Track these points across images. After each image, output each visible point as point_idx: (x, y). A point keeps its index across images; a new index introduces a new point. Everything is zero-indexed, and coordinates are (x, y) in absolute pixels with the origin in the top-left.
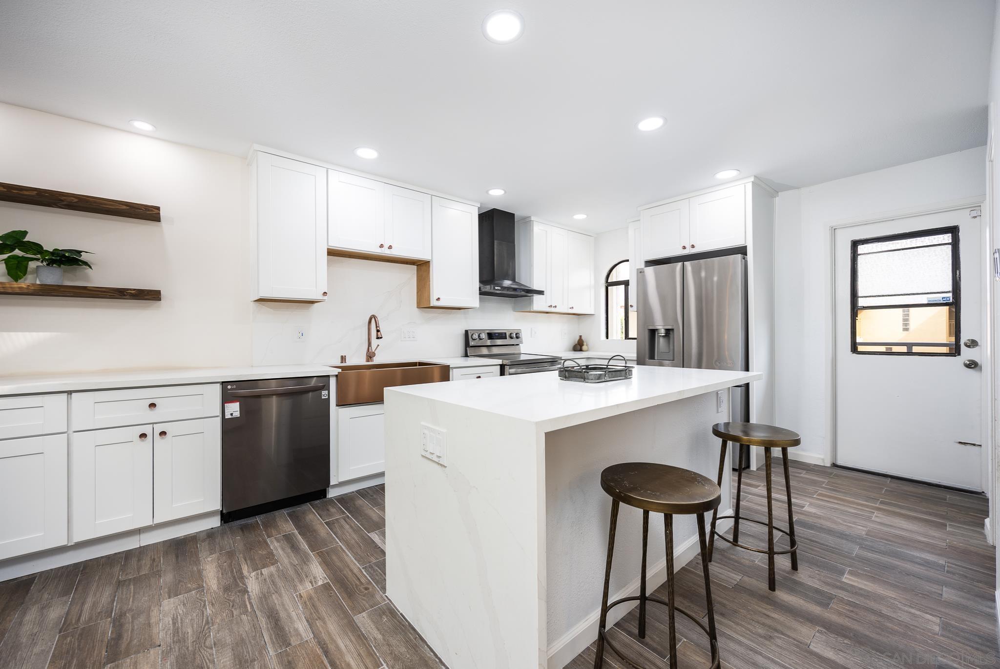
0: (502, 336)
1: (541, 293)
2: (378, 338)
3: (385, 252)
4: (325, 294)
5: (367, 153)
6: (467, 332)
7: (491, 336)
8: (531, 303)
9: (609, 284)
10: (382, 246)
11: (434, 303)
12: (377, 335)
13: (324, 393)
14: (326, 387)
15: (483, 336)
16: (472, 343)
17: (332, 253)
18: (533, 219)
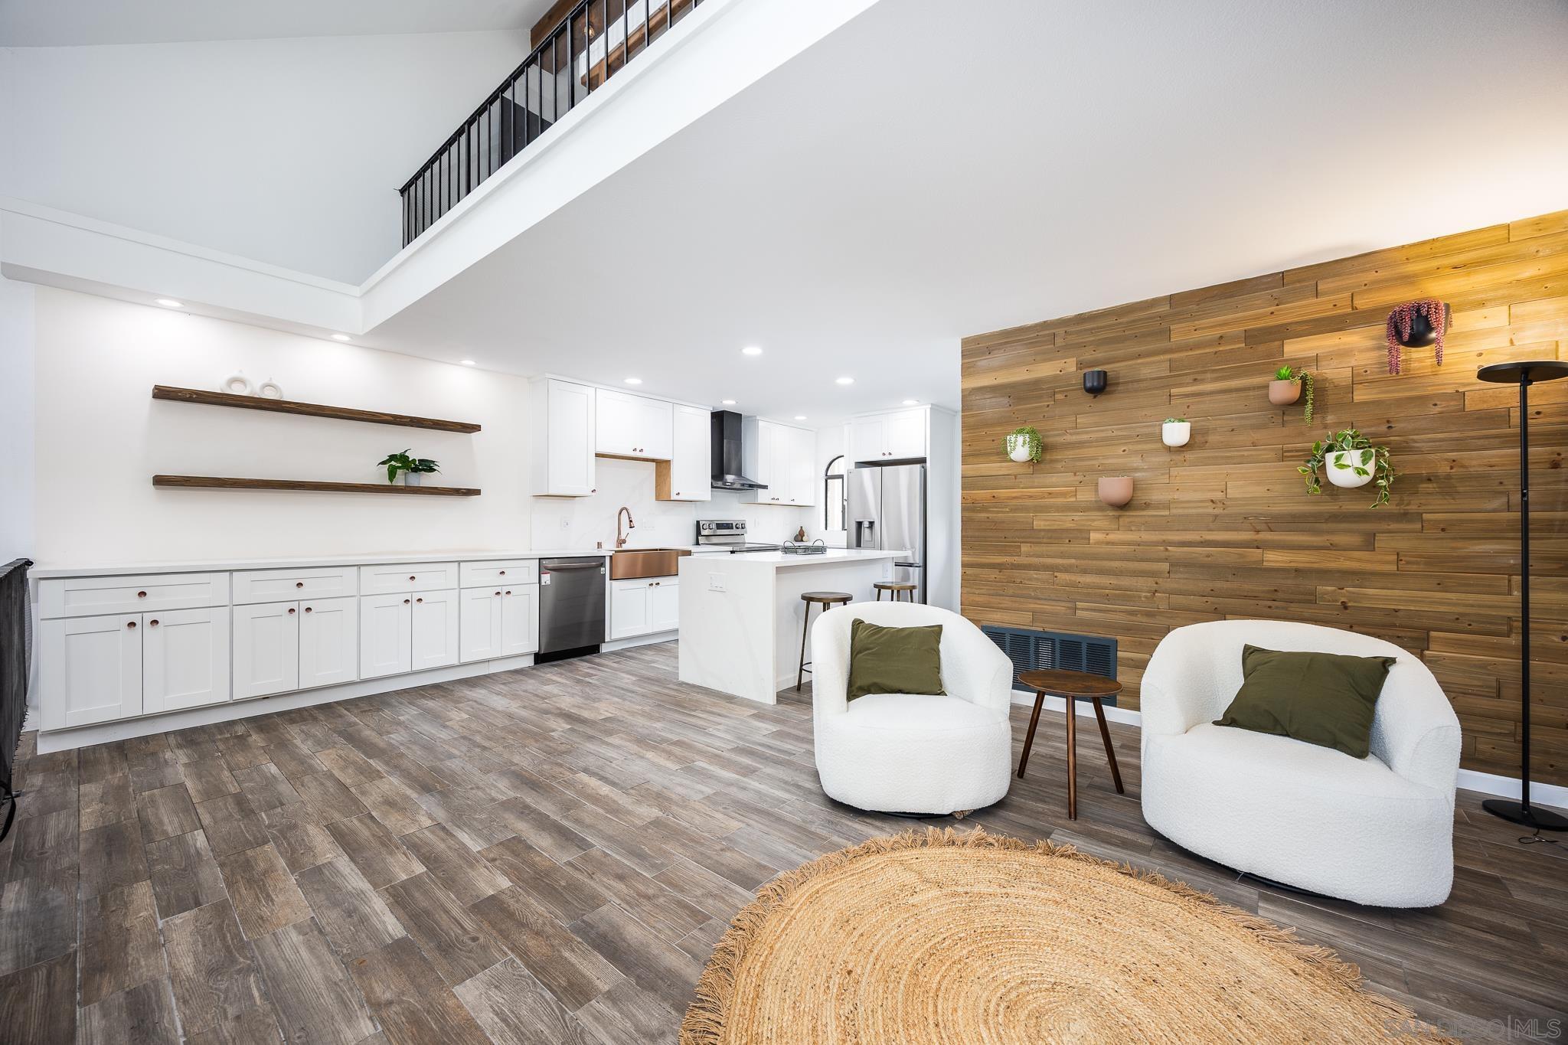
0: (729, 526)
1: (765, 487)
2: (631, 527)
3: (638, 454)
4: (594, 491)
5: (634, 381)
6: (698, 522)
7: (720, 526)
8: (756, 496)
9: (828, 478)
10: (635, 450)
11: (674, 497)
12: (630, 525)
13: (602, 569)
14: (603, 565)
15: (714, 526)
16: (704, 532)
17: (597, 455)
18: (758, 418)
